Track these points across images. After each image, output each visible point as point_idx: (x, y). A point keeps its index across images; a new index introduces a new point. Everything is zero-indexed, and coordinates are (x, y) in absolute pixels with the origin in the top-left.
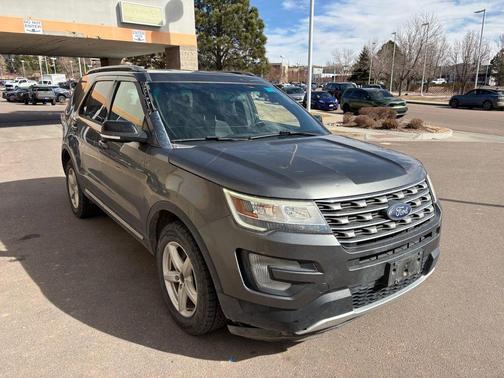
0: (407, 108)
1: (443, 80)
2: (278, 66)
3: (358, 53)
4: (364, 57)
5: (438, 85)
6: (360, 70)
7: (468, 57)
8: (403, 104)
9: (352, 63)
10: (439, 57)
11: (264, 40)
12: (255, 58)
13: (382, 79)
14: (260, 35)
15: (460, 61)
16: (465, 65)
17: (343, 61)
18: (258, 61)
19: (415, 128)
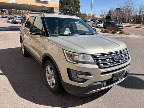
0: (123, 28)
1: (133, 20)
2: (85, 15)
3: (108, 11)
4: (110, 12)
5: (132, 21)
6: (108, 16)
7: (140, 13)
8: (122, 27)
9: (106, 14)
10: (132, 13)
11: (80, 7)
12: (77, 12)
13: (115, 19)
14: (78, 5)
15: (138, 14)
16: (139, 15)
17: (104, 13)
18: (78, 13)
19: (122, 33)
